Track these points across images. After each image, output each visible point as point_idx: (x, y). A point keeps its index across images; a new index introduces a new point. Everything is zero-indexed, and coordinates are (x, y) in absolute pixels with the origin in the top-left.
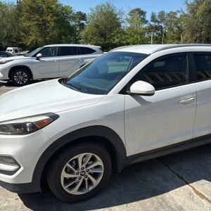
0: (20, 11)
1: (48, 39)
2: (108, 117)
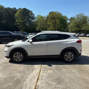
0: (48, 19)
1: (56, 28)
2: (23, 46)
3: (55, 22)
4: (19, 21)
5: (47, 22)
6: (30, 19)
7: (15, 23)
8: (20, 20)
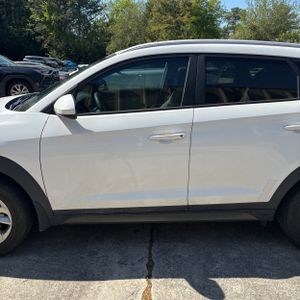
0: (150, 10)
3: (177, 22)
4: (42, 16)
5: (145, 22)
6: (84, 11)
7: (30, 25)
8: (46, 15)
